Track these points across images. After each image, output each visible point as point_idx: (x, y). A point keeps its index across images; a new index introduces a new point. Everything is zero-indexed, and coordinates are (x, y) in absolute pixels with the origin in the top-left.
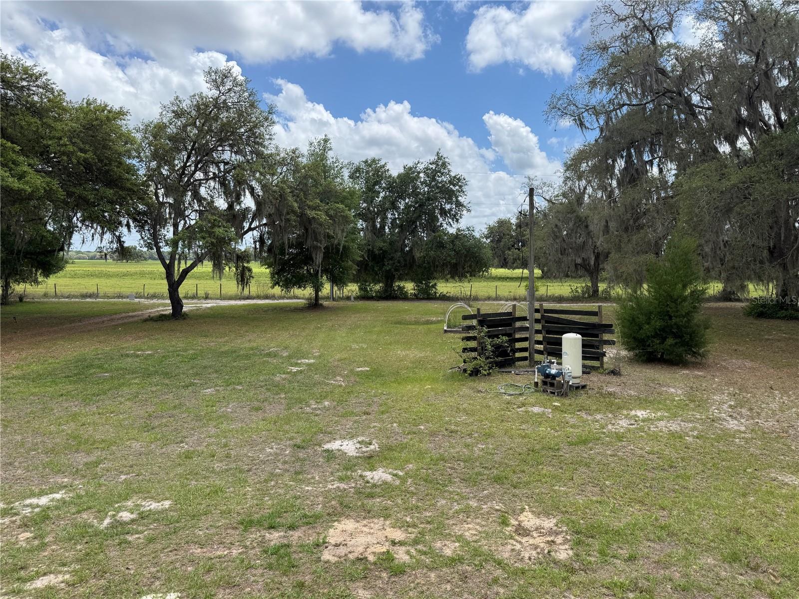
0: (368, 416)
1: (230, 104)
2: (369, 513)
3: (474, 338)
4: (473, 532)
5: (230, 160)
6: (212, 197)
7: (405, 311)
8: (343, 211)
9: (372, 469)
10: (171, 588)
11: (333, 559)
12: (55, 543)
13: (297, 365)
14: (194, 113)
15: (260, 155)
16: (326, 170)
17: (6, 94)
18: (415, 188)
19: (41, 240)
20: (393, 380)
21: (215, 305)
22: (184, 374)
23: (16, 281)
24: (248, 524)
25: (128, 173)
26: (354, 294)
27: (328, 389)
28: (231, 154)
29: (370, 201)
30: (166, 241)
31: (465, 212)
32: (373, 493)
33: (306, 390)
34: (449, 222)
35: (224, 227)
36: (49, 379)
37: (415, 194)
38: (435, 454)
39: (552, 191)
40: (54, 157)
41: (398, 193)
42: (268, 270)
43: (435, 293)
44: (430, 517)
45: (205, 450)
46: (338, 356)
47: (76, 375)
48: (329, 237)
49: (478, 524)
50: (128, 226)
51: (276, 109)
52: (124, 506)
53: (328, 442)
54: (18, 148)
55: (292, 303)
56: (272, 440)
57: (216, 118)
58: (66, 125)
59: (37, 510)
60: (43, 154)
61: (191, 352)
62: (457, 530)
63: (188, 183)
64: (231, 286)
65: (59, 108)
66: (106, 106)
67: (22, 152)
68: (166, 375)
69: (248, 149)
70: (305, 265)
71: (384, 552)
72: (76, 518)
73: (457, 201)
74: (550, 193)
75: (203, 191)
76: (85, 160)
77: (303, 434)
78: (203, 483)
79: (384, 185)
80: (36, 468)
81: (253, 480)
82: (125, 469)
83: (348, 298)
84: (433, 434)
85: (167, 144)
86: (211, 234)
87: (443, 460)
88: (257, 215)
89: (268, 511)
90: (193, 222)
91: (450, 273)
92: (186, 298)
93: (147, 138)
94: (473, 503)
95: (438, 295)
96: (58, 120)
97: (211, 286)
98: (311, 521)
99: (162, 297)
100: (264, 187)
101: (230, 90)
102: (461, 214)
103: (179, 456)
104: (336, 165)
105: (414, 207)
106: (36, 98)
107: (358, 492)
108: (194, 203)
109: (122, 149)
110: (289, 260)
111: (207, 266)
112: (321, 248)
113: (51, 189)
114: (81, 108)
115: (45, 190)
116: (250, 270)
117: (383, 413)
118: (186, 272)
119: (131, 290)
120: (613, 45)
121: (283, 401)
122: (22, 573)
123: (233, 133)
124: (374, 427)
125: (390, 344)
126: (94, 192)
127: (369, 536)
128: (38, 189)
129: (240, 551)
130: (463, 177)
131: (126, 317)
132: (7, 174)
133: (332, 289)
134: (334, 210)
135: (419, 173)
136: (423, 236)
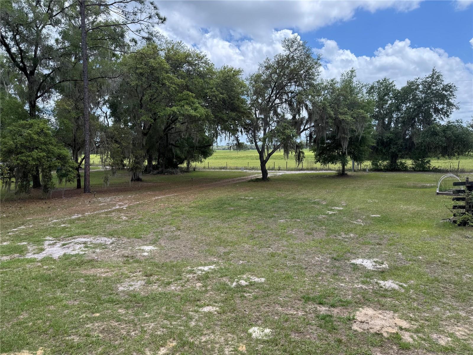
0: (380, 246)
1: (295, 58)
2: (383, 306)
3: (463, 199)
4: (462, 333)
5: (295, 90)
6: (283, 113)
7: (406, 179)
8: (363, 113)
9: (384, 279)
10: (267, 326)
11: (360, 330)
12: (212, 290)
13: (331, 210)
14: (276, 66)
15: (311, 85)
16: (352, 90)
17: (189, 68)
18: (415, 96)
19: (203, 140)
20: (398, 224)
21: (284, 173)
22: (269, 210)
23: (192, 160)
24: (307, 299)
25: (242, 104)
26: (368, 168)
27: (352, 226)
28: (295, 87)
29: (380, 106)
30: (260, 139)
31: (454, 110)
32: (386, 295)
33: (338, 226)
34: (441, 117)
35: (290, 129)
36: (207, 209)
37: (415, 99)
38: (431, 277)
40: (209, 98)
41: (402, 100)
42: (313, 154)
43: (429, 167)
44: (428, 317)
45: (282, 253)
46: (358, 206)
47: (218, 207)
48: (353, 131)
49: (467, 328)
50: (241, 131)
51: (321, 56)
52: (242, 277)
53: (353, 259)
54: (194, 95)
55: (328, 173)
56: (319, 253)
57: (288, 67)
58: (215, 81)
59: (203, 273)
60: (204, 97)
61: (272, 199)
62: (449, 329)
63: (272, 106)
64: (292, 163)
65: (211, 73)
66: (233, 68)
67: (197, 97)
68: (260, 210)
69: (305, 82)
70: (337, 149)
71: (394, 333)
72: (220, 280)
73: (448, 102)
75: (279, 110)
76: (223, 98)
77: (337, 252)
78: (280, 272)
79: (391, 95)
80: (203, 252)
81: (309, 274)
82: (242, 258)
83: (364, 170)
84: (428, 263)
85: (262, 85)
86: (283, 134)
87: (437, 281)
88: (309, 121)
89: (318, 294)
90: (273, 128)
91: (441, 153)
92: (269, 169)
93: (252, 83)
94: (463, 314)
95: (431, 168)
96: (211, 79)
97: (282, 163)
98: (345, 304)
99: (257, 169)
100: (314, 104)
101: (296, 49)
102: (451, 111)
103: (268, 255)
104: (358, 86)
105: (414, 108)
106: (201, 69)
107: (375, 292)
108: (274, 117)
109: (240, 91)
110: (327, 147)
111: (280, 153)
112: (347, 138)
113: (208, 114)
114: (221, 71)
115: (206, 115)
116: (303, 153)
117: (391, 245)
118: (269, 155)
119: (242, 165)
121: (324, 231)
122: (198, 303)
123: (297, 74)
124: (385, 253)
125: (395, 200)
126: (227, 115)
127: (384, 321)
128: (203, 115)
129: (303, 313)
130: (454, 84)
131: (240, 179)
132: (190, 108)
133: (354, 164)
134: (357, 114)
135: (418, 85)
136: (420, 128)
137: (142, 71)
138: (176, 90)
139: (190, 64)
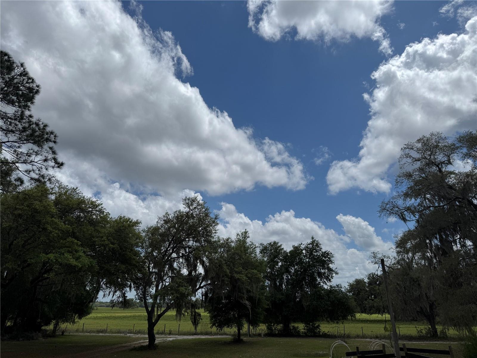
1: (195, 215)
5: (192, 246)
6: (180, 268)
7: (300, 345)
8: (256, 275)
14: (175, 221)
15: (209, 242)
16: (246, 249)
17: (80, 215)
18: (300, 259)
19: (82, 295)
21: (175, 339)
23: (62, 321)
25: (135, 256)
26: (263, 332)
28: (193, 242)
29: (272, 268)
30: (151, 296)
31: (334, 275)
34: (325, 281)
35: (185, 286)
37: (301, 262)
39: (390, 261)
40: (98, 248)
41: (290, 262)
42: (208, 315)
43: (319, 332)
48: (248, 291)
50: (130, 287)
51: (219, 216)
54: (80, 243)
55: (223, 338)
57: (187, 223)
58: (107, 230)
60: (92, 246)
63: (167, 260)
64: (187, 325)
65: (105, 221)
66: (129, 219)
67: (82, 246)
69: (203, 239)
73: (328, 267)
74: (389, 262)
75: (175, 265)
76: (113, 249)
79: (281, 258)
83: (259, 335)
85: (159, 238)
86: (177, 291)
88: (205, 278)
90: (167, 284)
91: (328, 317)
92: (158, 333)
93: (148, 235)
95: (321, 333)
96: (103, 227)
97: (174, 325)
99: (144, 333)
100: (211, 260)
101: (195, 208)
102: (332, 276)
104: (252, 246)
105: (300, 271)
106: (94, 217)
108: (169, 272)
109: (133, 242)
110: (222, 308)
111: (172, 313)
112: (244, 297)
113: (92, 265)
114: (116, 221)
115: (89, 266)
116: (199, 314)
118: (159, 316)
119: (126, 328)
120: (415, 174)
123: (195, 231)
126: (115, 267)
128: (85, 265)
130: (330, 252)
131: (121, 347)
132: (71, 257)
133: (249, 328)
134: (251, 274)
135: (302, 250)
136: (308, 291)
137: (21, 212)
138: (59, 236)
139: (82, 210)
